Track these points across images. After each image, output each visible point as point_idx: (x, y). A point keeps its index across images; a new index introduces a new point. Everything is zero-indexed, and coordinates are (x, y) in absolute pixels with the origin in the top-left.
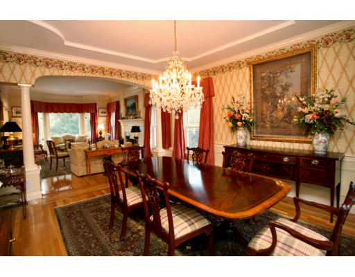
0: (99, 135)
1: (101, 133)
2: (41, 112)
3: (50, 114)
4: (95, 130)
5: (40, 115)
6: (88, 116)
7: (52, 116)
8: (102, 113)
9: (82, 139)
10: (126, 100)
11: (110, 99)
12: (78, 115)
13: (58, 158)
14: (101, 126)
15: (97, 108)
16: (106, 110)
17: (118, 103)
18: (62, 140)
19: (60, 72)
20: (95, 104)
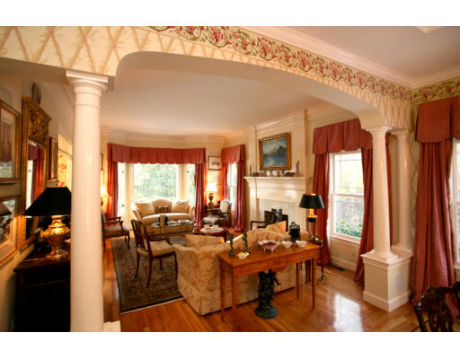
0: (208, 201)
1: (211, 198)
2: (122, 162)
3: (135, 165)
4: (202, 191)
5: (121, 166)
6: (191, 168)
7: (138, 168)
8: (214, 163)
9: (183, 207)
10: (261, 143)
11: (227, 141)
12: (176, 167)
13: (151, 257)
14: (212, 186)
15: (207, 155)
16: (219, 160)
17: (243, 148)
18: (152, 209)
19: (189, 45)
20: (204, 150)
